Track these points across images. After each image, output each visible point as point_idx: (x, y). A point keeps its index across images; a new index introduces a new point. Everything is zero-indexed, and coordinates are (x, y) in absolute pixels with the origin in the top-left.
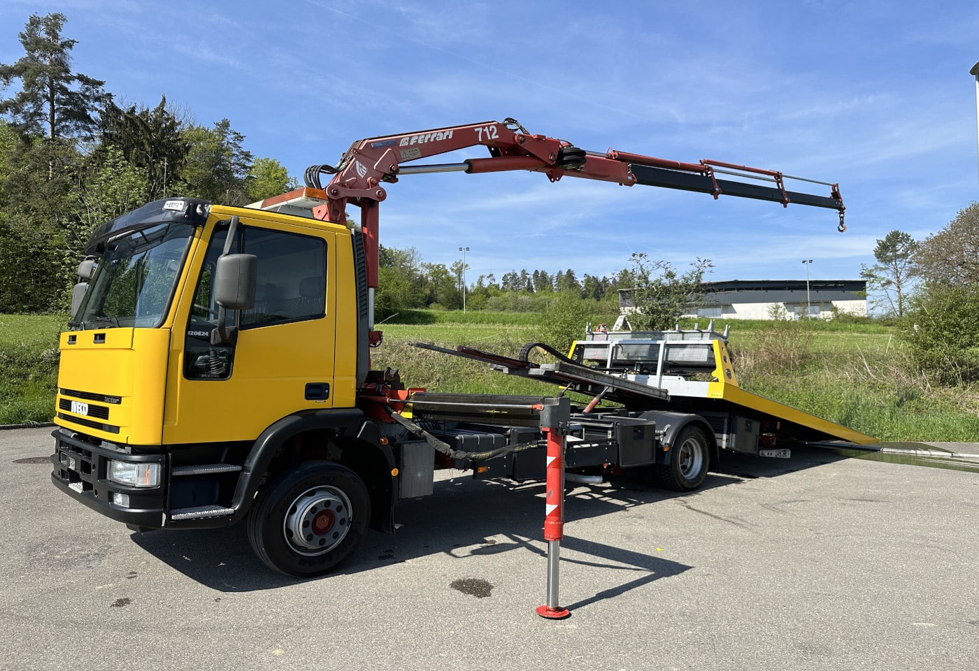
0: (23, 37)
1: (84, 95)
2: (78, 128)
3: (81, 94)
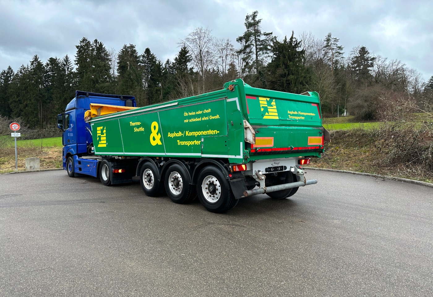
0: (246, 24)
1: (266, 40)
2: (263, 53)
3: (265, 40)
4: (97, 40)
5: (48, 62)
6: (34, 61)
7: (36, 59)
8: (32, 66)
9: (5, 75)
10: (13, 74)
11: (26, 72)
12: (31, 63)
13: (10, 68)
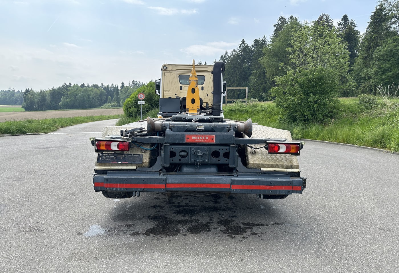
4: (292, 16)
5: (253, 44)
6: (241, 44)
7: (243, 42)
8: (240, 48)
9: (223, 58)
10: (228, 57)
11: (236, 54)
12: (239, 46)
13: (226, 53)
